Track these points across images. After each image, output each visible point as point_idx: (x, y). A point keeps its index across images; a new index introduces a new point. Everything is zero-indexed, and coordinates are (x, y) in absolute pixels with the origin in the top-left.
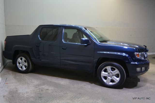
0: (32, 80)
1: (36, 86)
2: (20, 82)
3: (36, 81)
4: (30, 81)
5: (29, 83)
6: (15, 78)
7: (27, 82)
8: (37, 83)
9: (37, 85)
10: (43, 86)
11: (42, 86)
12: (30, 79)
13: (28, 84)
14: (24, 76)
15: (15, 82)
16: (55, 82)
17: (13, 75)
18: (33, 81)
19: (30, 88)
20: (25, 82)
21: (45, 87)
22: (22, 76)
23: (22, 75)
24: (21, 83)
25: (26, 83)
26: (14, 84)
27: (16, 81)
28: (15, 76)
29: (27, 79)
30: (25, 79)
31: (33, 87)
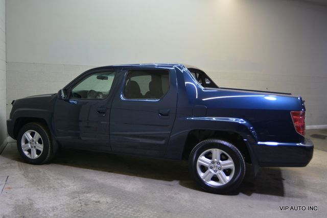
0: (64, 182)
1: (73, 195)
2: (38, 186)
3: (73, 184)
4: (59, 183)
5: (57, 187)
6: (26, 175)
7: (51, 185)
8: (75, 187)
9: (74, 192)
10: (88, 195)
11: (85, 194)
12: (58, 179)
13: (56, 190)
14: (46, 172)
15: (26, 185)
16: (113, 185)
17: (21, 170)
18: (66, 184)
19: (60, 198)
20: (48, 186)
21: (93, 197)
22: (40, 172)
23: (41, 170)
24: (38, 188)
25: (51, 187)
26: (23, 189)
27: (28, 183)
28: (25, 172)
29: (51, 178)
30: (48, 179)
31: (66, 197)
